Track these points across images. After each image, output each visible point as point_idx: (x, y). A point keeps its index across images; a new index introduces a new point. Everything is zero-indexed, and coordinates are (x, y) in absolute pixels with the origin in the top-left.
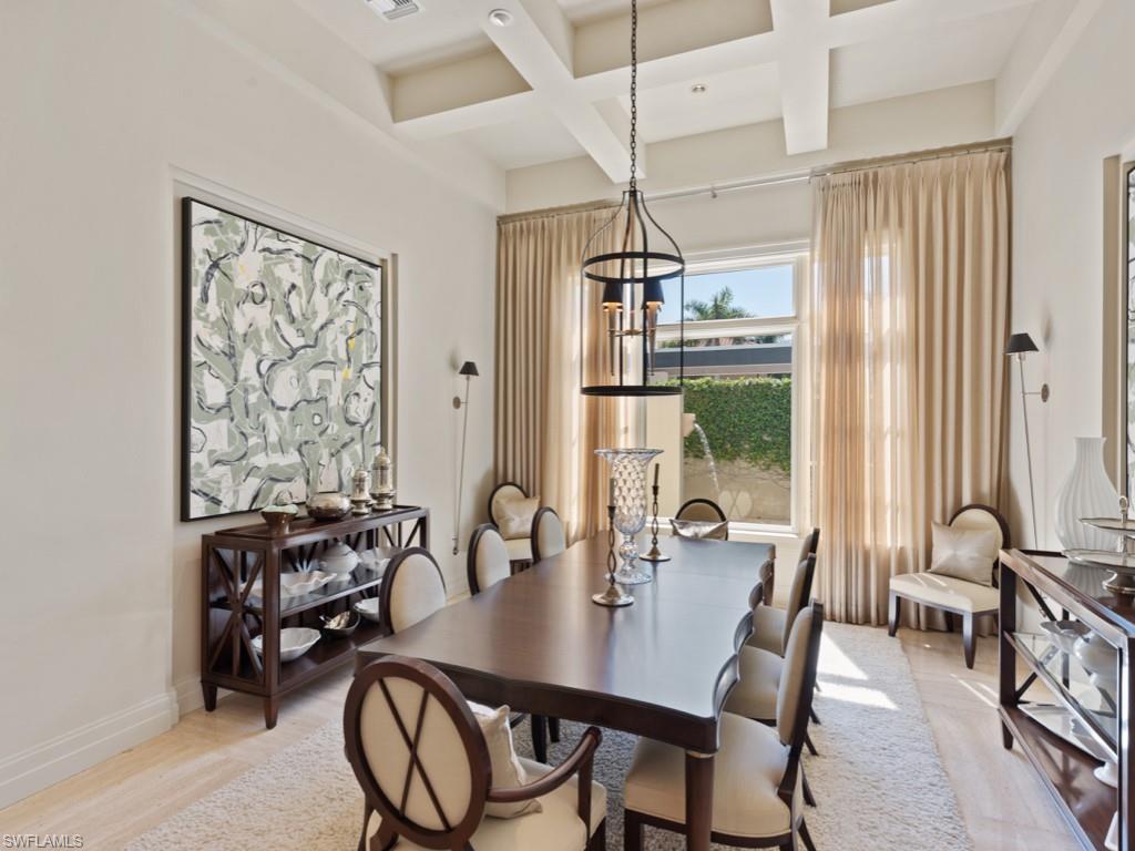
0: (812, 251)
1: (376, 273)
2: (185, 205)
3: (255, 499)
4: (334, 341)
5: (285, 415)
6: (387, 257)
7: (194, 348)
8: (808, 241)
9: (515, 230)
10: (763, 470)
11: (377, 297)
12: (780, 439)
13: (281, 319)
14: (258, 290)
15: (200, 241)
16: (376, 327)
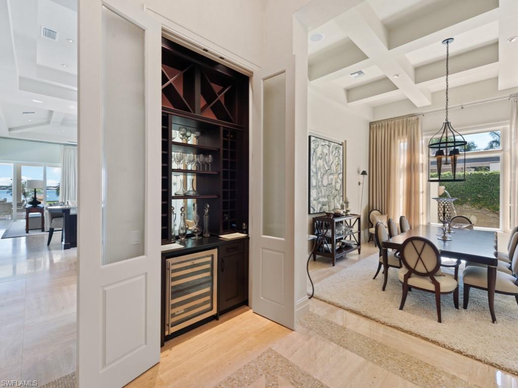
0: (511, 124)
1: (341, 147)
2: (310, 137)
3: (320, 209)
4: (334, 167)
5: (325, 188)
6: (344, 142)
7: (311, 172)
8: (509, 121)
9: (376, 127)
10: (478, 209)
11: (342, 154)
12: (487, 196)
13: (324, 163)
14: (321, 156)
15: (312, 146)
16: (341, 163)
